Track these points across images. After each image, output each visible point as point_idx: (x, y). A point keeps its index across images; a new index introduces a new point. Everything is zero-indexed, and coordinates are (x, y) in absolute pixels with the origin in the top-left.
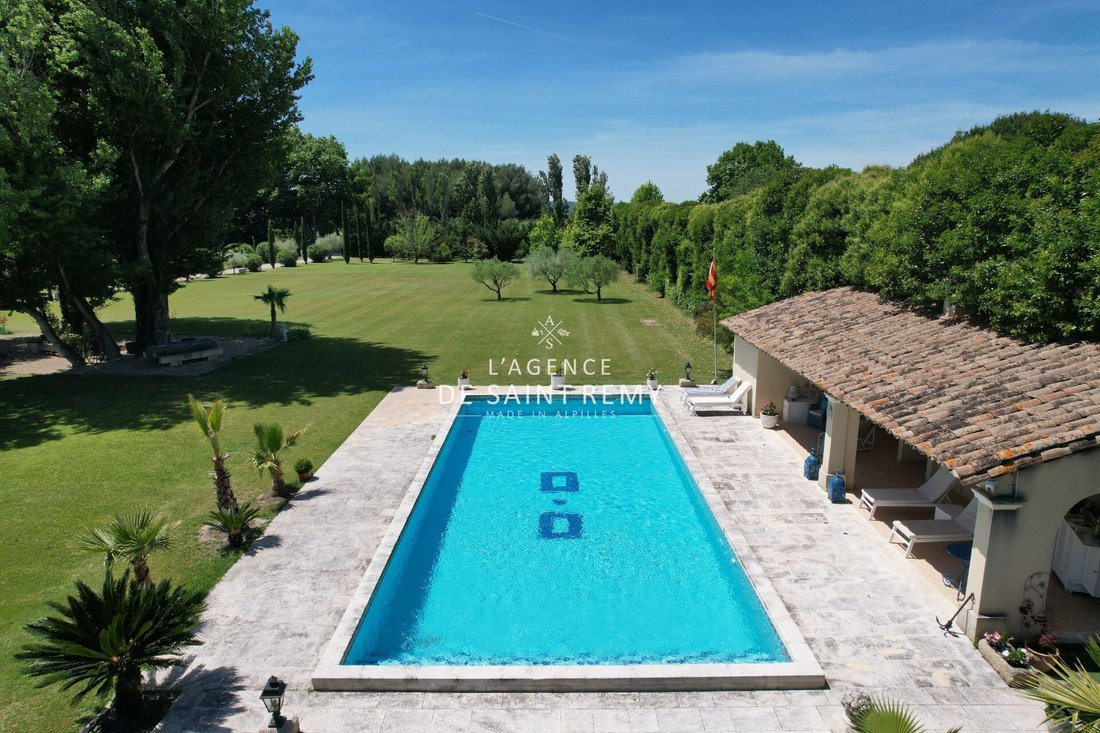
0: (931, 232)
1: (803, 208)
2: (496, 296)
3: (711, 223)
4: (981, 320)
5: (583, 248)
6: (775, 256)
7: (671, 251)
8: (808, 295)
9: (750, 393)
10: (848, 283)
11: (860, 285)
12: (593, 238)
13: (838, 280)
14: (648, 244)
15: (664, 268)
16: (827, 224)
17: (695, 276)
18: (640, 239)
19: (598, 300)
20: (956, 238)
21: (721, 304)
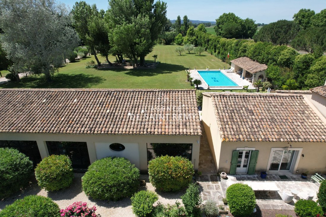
0: (255, 52)
1: (241, 46)
2: (180, 54)
3: (225, 43)
4: (258, 62)
5: (189, 42)
6: (237, 52)
7: (215, 46)
8: (241, 58)
9: (234, 70)
11: (247, 57)
12: (192, 40)
13: (245, 56)
14: (208, 43)
15: (212, 49)
16: (244, 49)
17: (221, 52)
18: (205, 42)
19: (200, 55)
20: (256, 53)
21: (230, 59)
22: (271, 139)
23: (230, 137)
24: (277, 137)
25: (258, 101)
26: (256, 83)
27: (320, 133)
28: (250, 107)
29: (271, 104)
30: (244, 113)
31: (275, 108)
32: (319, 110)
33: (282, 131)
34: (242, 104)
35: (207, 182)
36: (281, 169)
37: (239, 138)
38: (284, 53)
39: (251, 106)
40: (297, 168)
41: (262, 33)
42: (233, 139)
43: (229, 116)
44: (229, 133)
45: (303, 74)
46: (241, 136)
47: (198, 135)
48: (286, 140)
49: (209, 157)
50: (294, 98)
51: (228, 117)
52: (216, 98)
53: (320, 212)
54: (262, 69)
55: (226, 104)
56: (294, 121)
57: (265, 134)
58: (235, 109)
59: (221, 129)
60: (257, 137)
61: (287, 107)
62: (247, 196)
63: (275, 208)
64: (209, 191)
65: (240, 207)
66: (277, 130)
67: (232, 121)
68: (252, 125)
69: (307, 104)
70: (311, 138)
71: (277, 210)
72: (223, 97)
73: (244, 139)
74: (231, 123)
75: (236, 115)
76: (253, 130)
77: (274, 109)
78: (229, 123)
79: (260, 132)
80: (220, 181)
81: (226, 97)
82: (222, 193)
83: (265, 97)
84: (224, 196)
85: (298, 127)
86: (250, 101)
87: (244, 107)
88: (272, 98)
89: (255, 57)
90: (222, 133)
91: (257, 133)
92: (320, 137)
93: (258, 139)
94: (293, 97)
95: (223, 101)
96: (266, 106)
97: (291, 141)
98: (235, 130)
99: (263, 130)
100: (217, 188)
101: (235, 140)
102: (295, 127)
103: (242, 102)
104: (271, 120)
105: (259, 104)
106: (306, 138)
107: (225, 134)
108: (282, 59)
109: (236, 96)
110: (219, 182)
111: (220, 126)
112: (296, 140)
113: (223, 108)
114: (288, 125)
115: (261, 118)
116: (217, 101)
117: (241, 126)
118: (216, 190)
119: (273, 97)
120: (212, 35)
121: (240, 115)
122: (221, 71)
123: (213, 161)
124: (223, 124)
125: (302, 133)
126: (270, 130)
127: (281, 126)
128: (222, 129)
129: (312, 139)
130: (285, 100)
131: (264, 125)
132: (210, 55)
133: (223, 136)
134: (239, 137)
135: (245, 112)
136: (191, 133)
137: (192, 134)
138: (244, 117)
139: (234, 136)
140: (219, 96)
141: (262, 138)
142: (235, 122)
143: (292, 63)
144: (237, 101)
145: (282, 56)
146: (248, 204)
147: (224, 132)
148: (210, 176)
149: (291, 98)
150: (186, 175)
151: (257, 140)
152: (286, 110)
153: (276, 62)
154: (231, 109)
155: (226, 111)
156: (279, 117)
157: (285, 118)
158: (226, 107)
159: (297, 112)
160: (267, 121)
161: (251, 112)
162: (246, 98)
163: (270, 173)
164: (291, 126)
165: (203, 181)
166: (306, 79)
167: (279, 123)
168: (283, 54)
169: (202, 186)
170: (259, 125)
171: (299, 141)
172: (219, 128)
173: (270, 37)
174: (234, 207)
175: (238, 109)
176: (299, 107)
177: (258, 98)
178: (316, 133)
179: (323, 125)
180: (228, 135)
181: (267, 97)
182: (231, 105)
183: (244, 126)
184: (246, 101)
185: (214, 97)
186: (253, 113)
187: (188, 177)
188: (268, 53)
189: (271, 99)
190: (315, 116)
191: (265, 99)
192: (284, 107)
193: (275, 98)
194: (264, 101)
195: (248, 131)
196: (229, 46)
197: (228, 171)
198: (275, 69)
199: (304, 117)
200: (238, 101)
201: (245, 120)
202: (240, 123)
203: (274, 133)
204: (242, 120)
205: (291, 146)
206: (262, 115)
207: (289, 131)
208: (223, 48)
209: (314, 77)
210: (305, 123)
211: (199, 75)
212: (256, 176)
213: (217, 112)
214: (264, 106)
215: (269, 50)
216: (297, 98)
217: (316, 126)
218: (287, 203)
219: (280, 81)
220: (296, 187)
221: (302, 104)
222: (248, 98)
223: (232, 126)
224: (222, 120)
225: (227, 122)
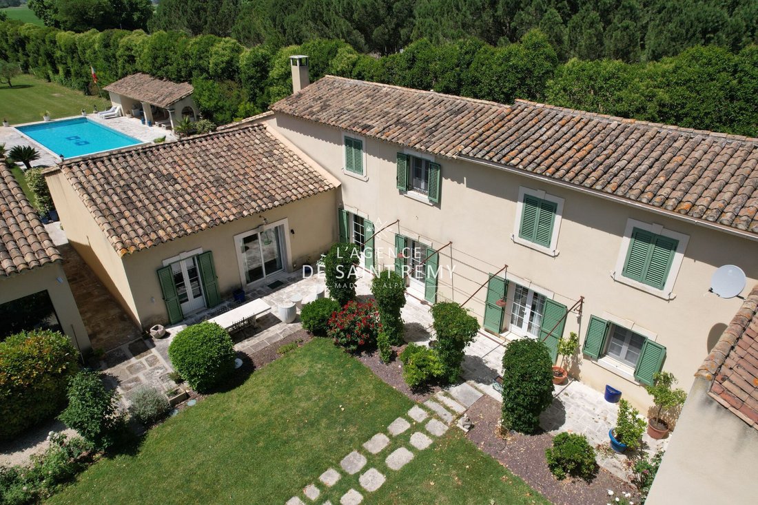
0: (155, 58)
1: (117, 47)
3: (74, 45)
6: (113, 63)
7: (50, 56)
8: (129, 77)
9: (121, 110)
10: (140, 72)
11: (144, 73)
13: (136, 71)
15: (44, 64)
16: (127, 53)
17: (72, 70)
18: (13, 47)
19: (11, 87)
20: (160, 60)
21: (100, 83)
22: (224, 219)
23: (137, 241)
24: (234, 211)
25: (179, 153)
26: (180, 127)
27: (305, 181)
28: (166, 169)
29: (208, 153)
30: (154, 185)
31: (217, 158)
32: (295, 144)
33: (243, 198)
34: (144, 167)
35: (126, 362)
36: (267, 273)
37: (159, 238)
38: (217, 51)
39: (168, 166)
40: (293, 258)
41: (165, 14)
42: (144, 243)
43: (121, 199)
44: (133, 234)
45: (262, 90)
46: (161, 233)
47: (51, 262)
48: (252, 211)
49: (114, 312)
50: (249, 131)
51: (119, 203)
52: (75, 168)
53: (336, 309)
54: (183, 93)
55: (106, 177)
56: (259, 173)
57: (210, 212)
58: (131, 181)
59: (110, 233)
60: (195, 223)
61: (241, 152)
62: (210, 340)
63: (274, 341)
64: (134, 376)
65: (205, 369)
66: (231, 199)
67: (131, 208)
68: (179, 203)
69: (273, 138)
70: (294, 194)
71: (278, 342)
72: (95, 163)
73: (170, 236)
74: (132, 213)
75: (139, 192)
76: (185, 213)
77: (217, 161)
78: (127, 214)
79: (200, 211)
80: (154, 346)
81: (103, 162)
82: (167, 365)
83: (191, 141)
84: (171, 369)
85: (269, 183)
86: (161, 158)
87: (152, 172)
88: (207, 140)
89: (160, 68)
90: (115, 239)
91: (194, 216)
92: (307, 189)
93: (199, 226)
94: (246, 131)
95: (95, 170)
96: (198, 158)
97: (263, 210)
98: (145, 223)
99: (204, 207)
100: (152, 362)
101: (149, 243)
102: (262, 183)
103: (145, 164)
104: (215, 184)
105: (183, 158)
106: (284, 197)
107: (124, 240)
108: (216, 65)
109: (126, 154)
110: (153, 350)
111: (107, 227)
112: (270, 205)
113: (102, 186)
114: (251, 183)
115: (194, 184)
116: (79, 174)
117: (156, 213)
118: (151, 366)
119: (208, 138)
120: (27, 25)
121: (146, 190)
122: (87, 117)
123: (125, 314)
124: (111, 220)
125: (277, 190)
126: (218, 203)
127: (237, 189)
128: (112, 232)
129: (296, 195)
130: (233, 138)
131: (204, 197)
132: (44, 82)
133: (119, 246)
134: (157, 235)
135: (157, 182)
136: (27, 264)
137: (33, 264)
138: (157, 193)
139: (146, 236)
140: (82, 162)
141: (206, 222)
142: (140, 209)
143: (237, 70)
144: (132, 163)
145: (214, 56)
146: (218, 353)
147: (119, 236)
148: (128, 346)
149: (244, 133)
150: (55, 367)
151: (197, 228)
152: (240, 157)
153: (208, 73)
154: (122, 183)
155: (111, 191)
156: (229, 174)
157: (242, 172)
158: (109, 183)
159: (261, 156)
160: (208, 188)
161: (171, 179)
162: (152, 151)
163: (252, 288)
164: (255, 183)
165: (114, 366)
166: (270, 97)
167: (232, 184)
168: (215, 54)
169: (115, 375)
170: (194, 200)
171: (275, 207)
172: (105, 231)
173: (186, 23)
174: (195, 375)
175: (137, 180)
176: (262, 145)
177: (177, 146)
178: (299, 183)
179: (306, 168)
180: (131, 239)
181: (197, 140)
182: (120, 175)
183: (163, 211)
184: (153, 158)
185: (71, 167)
186: (175, 179)
187: (64, 367)
188: (186, 57)
189: (205, 143)
190: (291, 156)
191: (193, 145)
192: (235, 152)
193: (213, 139)
194: (192, 151)
195: (173, 218)
196: (88, 51)
197: (165, 318)
198: (208, 87)
199: (274, 162)
200: (134, 164)
201: (161, 198)
202: (151, 208)
203: (228, 205)
204: (154, 200)
205: (265, 219)
206: (195, 178)
207: (254, 194)
208: (73, 58)
209: (279, 91)
210: (278, 171)
211: (25, 136)
212: (226, 304)
213: (89, 197)
214: (194, 161)
215: (185, 48)
216: (255, 131)
217: (296, 171)
218: (291, 323)
219: (228, 112)
220: (299, 291)
221: (266, 139)
222: (155, 151)
223: (136, 219)
224: (107, 213)
225: (121, 213)
